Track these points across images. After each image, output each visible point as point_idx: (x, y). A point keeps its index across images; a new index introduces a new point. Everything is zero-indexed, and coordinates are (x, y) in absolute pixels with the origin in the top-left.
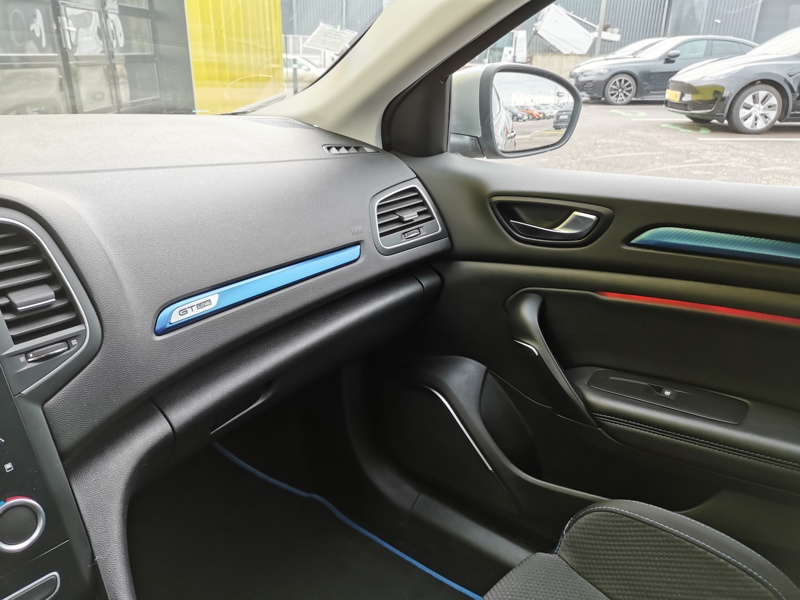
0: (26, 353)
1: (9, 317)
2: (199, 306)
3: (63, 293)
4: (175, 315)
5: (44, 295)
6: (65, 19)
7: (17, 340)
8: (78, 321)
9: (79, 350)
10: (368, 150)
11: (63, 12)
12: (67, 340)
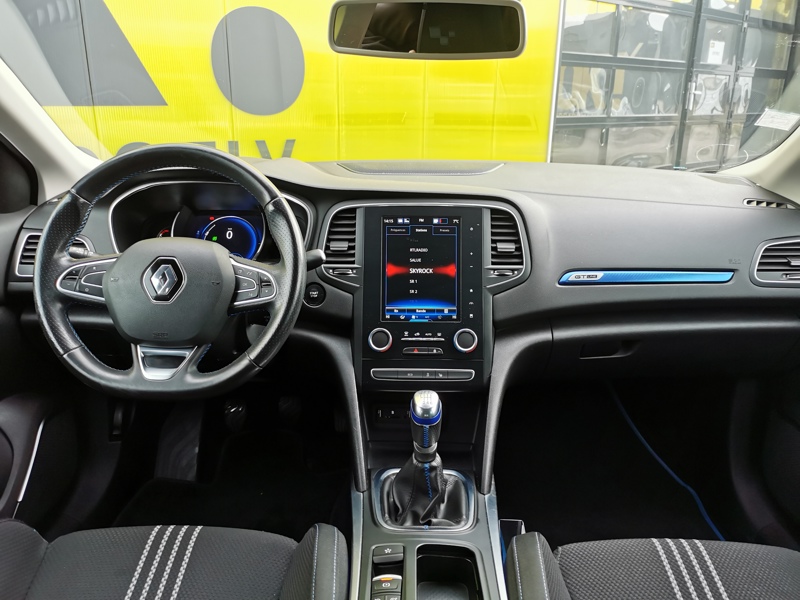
0: (494, 270)
1: (494, 253)
2: (588, 276)
3: (519, 249)
4: (572, 276)
5: (511, 247)
6: (694, 84)
7: (493, 263)
8: (521, 264)
9: (517, 276)
10: (789, 206)
11: (694, 79)
12: (513, 270)
